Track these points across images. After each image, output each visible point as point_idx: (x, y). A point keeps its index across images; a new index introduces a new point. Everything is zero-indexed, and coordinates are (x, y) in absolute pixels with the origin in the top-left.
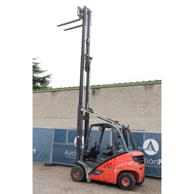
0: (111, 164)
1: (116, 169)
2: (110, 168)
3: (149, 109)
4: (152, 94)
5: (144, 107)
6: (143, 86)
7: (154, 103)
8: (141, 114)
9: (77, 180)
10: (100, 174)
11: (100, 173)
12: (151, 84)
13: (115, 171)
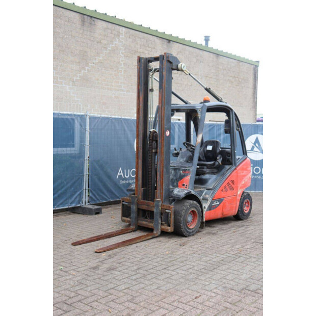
0: (233, 182)
1: (241, 188)
2: (233, 189)
3: (88, 69)
4: (92, 39)
5: (79, 62)
6: (78, 15)
7: (96, 59)
8: (75, 78)
9: (193, 232)
10: (218, 205)
11: (218, 203)
12: (91, 17)
13: (239, 193)
